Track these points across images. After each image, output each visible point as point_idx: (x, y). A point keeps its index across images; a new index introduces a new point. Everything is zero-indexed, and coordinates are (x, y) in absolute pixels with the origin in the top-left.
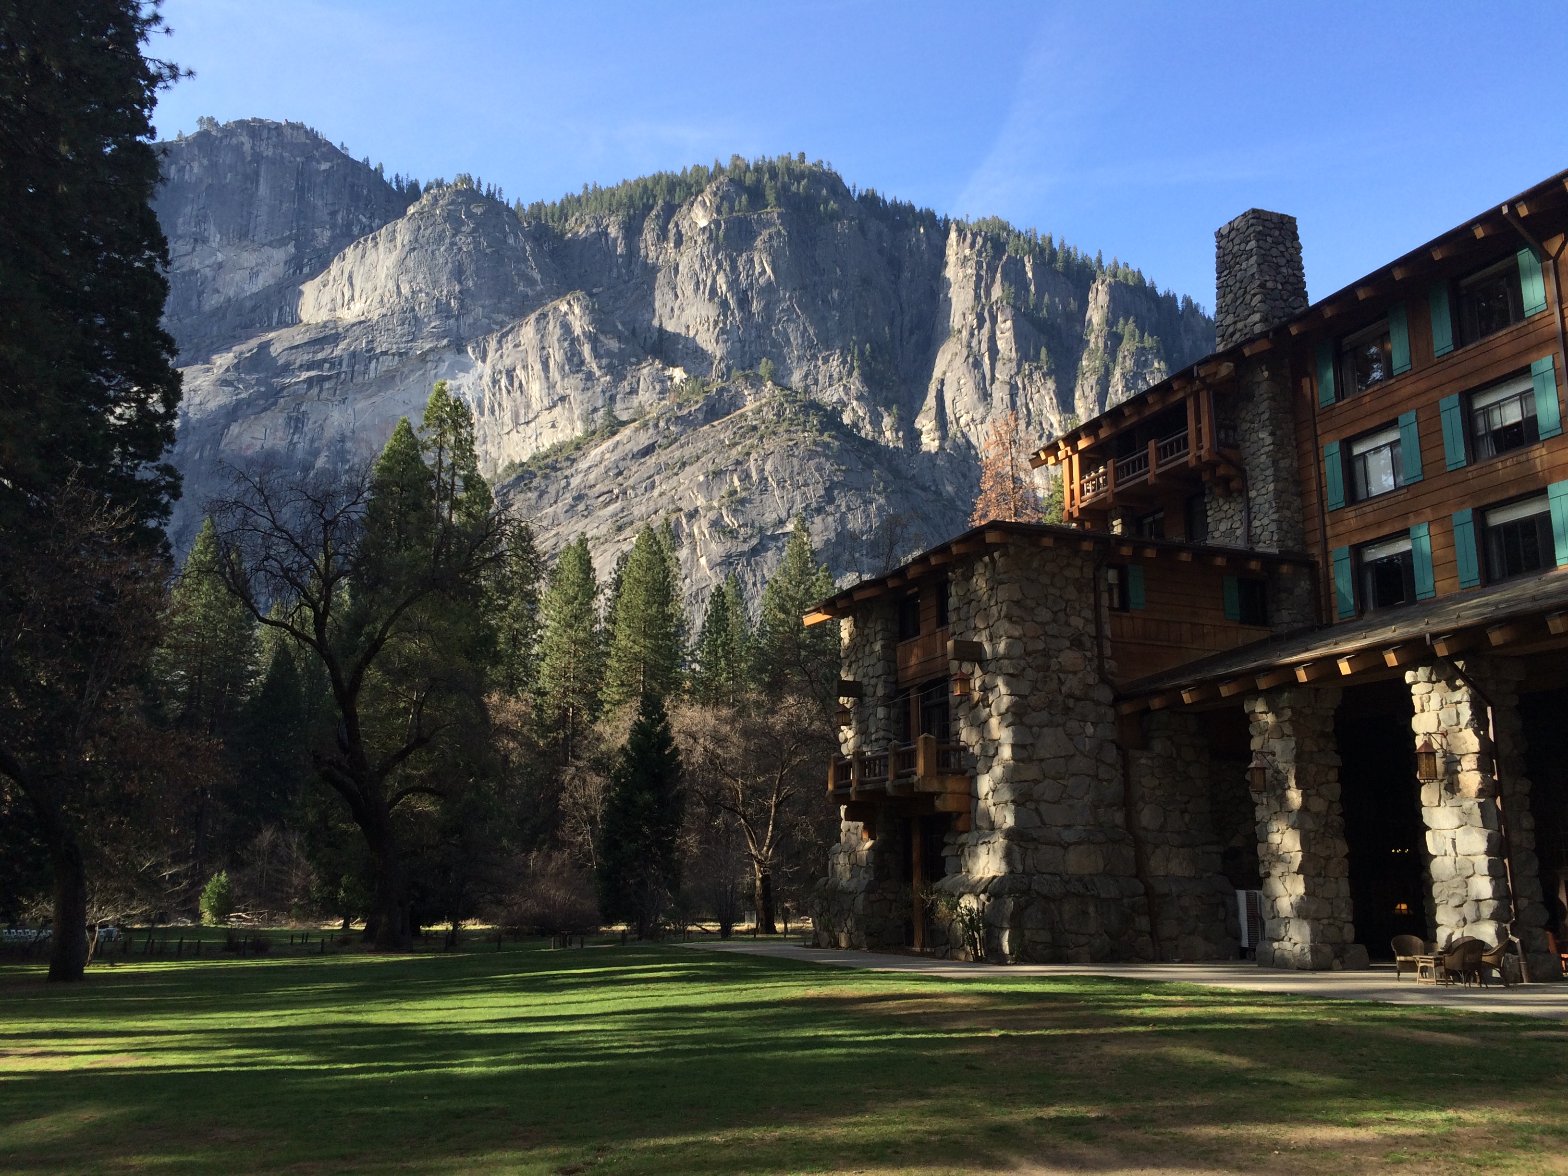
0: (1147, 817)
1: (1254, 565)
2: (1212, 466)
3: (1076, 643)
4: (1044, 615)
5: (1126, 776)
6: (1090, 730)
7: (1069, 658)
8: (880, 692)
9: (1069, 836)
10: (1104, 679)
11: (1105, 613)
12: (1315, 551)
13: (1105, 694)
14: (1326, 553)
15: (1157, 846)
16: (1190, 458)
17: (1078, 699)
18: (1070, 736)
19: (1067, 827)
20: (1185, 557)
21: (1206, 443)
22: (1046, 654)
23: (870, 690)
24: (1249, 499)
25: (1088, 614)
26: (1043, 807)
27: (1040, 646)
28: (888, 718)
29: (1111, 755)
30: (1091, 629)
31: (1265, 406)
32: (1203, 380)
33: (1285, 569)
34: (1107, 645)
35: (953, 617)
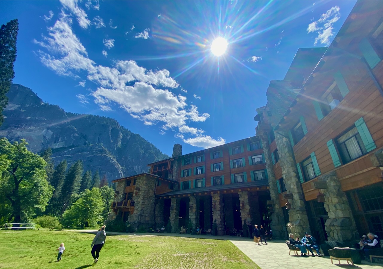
0: (156, 213)
1: (173, 182)
2: (170, 170)
3: (152, 190)
4: (149, 185)
5: (155, 207)
6: (152, 201)
7: (151, 191)
8: (122, 193)
9: (147, 215)
10: (155, 194)
11: (156, 186)
12: (179, 182)
13: (154, 196)
14: (180, 182)
15: (157, 217)
16: (168, 169)
17: (151, 197)
18: (149, 202)
19: (146, 214)
20: (166, 180)
21: (170, 167)
22: (148, 190)
23: (120, 193)
24: (173, 175)
25: (154, 186)
26: (144, 211)
27: (148, 189)
28: (122, 197)
29: (154, 204)
30: (154, 188)
31: (176, 164)
32: (170, 160)
33: (176, 183)
34: (156, 190)
35: (136, 184)
